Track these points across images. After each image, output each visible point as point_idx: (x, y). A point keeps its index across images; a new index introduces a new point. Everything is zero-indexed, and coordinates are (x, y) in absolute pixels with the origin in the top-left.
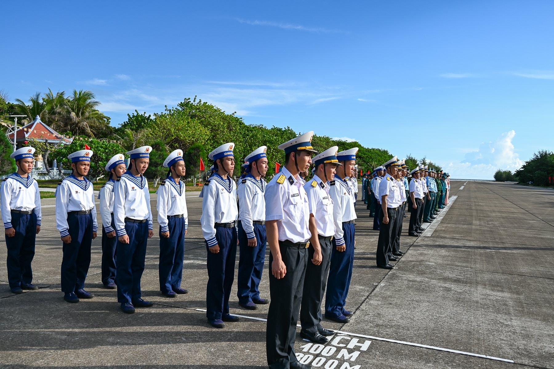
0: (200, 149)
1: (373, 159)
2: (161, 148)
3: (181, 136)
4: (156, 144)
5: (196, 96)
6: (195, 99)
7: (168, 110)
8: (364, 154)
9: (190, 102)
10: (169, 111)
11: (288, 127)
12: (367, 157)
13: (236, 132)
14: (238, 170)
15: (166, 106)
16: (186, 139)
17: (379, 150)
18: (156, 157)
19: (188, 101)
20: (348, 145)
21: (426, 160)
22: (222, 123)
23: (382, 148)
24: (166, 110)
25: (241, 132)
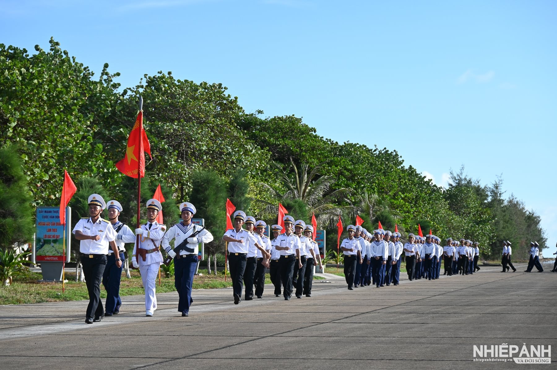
11: (54, 44)
12: (341, 173)
20: (264, 129)
21: (502, 189)
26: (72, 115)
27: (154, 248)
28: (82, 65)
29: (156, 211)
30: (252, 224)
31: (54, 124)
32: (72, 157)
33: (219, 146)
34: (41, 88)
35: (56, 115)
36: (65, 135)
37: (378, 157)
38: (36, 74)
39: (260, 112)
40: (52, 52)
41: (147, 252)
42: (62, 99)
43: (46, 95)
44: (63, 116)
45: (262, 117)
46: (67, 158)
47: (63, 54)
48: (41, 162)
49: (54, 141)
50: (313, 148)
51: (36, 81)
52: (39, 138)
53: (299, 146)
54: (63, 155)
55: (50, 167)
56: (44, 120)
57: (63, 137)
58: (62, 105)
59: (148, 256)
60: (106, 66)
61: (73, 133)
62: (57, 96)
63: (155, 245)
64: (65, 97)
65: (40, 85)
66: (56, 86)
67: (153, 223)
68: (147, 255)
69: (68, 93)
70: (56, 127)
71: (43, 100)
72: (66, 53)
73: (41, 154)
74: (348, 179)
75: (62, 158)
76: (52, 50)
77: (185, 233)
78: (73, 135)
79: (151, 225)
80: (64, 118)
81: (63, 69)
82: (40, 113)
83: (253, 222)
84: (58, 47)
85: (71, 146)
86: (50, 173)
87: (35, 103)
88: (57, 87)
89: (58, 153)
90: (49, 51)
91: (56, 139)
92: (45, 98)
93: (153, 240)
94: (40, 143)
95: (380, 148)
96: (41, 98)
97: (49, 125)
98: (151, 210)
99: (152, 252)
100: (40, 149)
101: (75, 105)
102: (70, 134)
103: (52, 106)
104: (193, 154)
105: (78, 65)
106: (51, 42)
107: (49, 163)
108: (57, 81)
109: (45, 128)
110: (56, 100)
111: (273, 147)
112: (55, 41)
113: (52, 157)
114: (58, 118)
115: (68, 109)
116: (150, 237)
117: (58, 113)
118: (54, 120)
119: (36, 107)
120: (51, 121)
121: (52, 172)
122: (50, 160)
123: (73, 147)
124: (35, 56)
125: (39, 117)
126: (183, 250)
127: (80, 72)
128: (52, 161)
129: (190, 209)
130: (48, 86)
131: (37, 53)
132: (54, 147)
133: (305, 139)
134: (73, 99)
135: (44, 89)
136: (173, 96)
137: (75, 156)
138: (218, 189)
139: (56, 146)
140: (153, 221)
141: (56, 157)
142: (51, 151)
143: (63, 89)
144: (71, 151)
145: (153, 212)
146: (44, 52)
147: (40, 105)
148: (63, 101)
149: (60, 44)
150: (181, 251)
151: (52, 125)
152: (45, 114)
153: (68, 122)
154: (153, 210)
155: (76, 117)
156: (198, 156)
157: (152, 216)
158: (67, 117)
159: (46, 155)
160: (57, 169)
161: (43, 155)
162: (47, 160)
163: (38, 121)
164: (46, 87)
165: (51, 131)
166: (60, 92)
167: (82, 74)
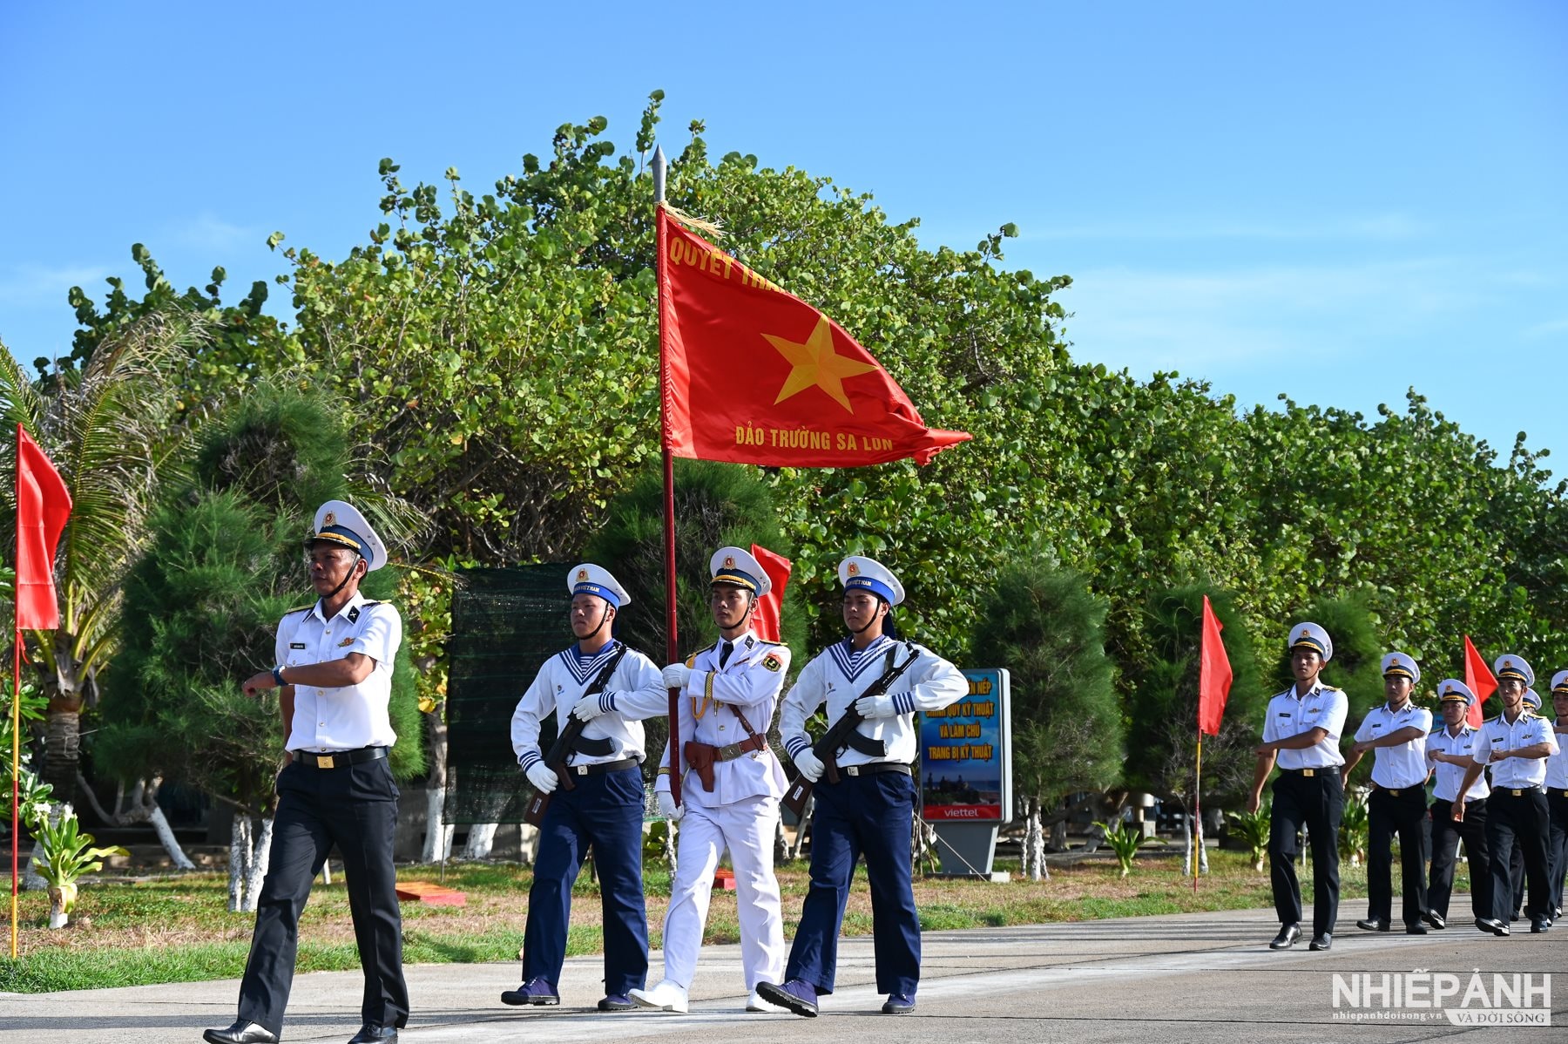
0: (729, 504)
2: (303, 470)
3: (535, 423)
4: (248, 430)
5: (659, 96)
6: (648, 121)
7: (406, 204)
9: (608, 149)
10: (411, 212)
11: (1416, 400)
13: (1028, 396)
14: (1098, 727)
15: (386, 167)
16: (577, 453)
18: (255, 569)
19: (591, 140)
22: (899, 321)
24: (386, 205)
25: (1070, 401)
26: (1462, 531)
27: (745, 736)
28: (1472, 438)
29: (742, 593)
30: (1406, 680)
31: (1429, 551)
32: (1467, 615)
34: (1401, 483)
35: (1431, 534)
36: (1452, 571)
38: (1389, 456)
40: (1413, 417)
41: (716, 754)
42: (1442, 501)
43: (1411, 497)
44: (1445, 536)
46: (1457, 618)
47: (1434, 419)
48: (1406, 627)
49: (1430, 586)
51: (1389, 469)
52: (1400, 581)
54: (1448, 611)
55: (1425, 635)
56: (1409, 545)
57: (1447, 576)
58: (1443, 514)
59: (722, 770)
61: (1466, 567)
62: (1432, 497)
63: (747, 728)
64: (1449, 498)
65: (1397, 478)
66: (1429, 479)
67: (735, 642)
68: (717, 767)
69: (1453, 489)
70: (1432, 558)
71: (1404, 507)
72: (1439, 416)
73: (1406, 611)
75: (1447, 618)
76: (1412, 411)
77: (852, 681)
78: (1467, 571)
79: (728, 649)
80: (1447, 540)
81: (1441, 444)
82: (1400, 530)
83: (1406, 673)
84: (1423, 406)
85: (1464, 594)
86: (1425, 648)
87: (1389, 513)
88: (1432, 480)
89: (1440, 608)
90: (1407, 414)
91: (1434, 582)
92: (1409, 502)
93: (736, 710)
94: (1403, 589)
96: (1400, 502)
97: (1419, 554)
98: (724, 591)
99: (737, 755)
100: (1403, 600)
101: (1469, 512)
102: (1461, 570)
103: (1424, 516)
105: (1466, 438)
106: (1409, 396)
107: (1423, 627)
108: (1432, 469)
109: (1411, 561)
110: (1431, 504)
112: (1418, 394)
113: (1427, 617)
114: (1437, 540)
115: (1454, 523)
116: (716, 696)
117: (1434, 530)
118: (1429, 543)
119: (1392, 520)
120: (1423, 546)
121: (1430, 646)
122: (1425, 622)
123: (1468, 595)
124: (1378, 425)
125: (1399, 539)
126: (846, 748)
127: (1470, 451)
128: (1429, 625)
129: (869, 584)
130: (1413, 478)
131: (1383, 419)
132: (1431, 598)
134: (1464, 501)
135: (1407, 484)
137: (1473, 613)
139: (1435, 594)
140: (735, 632)
141: (1436, 618)
142: (1425, 604)
143: (1443, 483)
144: (1465, 604)
145: (732, 599)
146: (1397, 417)
147: (1400, 517)
148: (1445, 507)
149: (1428, 399)
150: (840, 750)
151: (1424, 553)
152: (1410, 534)
153: (1454, 546)
154: (728, 590)
155: (1470, 538)
157: (728, 615)
158: (1452, 537)
159: (1416, 613)
160: (1439, 639)
161: (1411, 612)
162: (1416, 622)
163: (1396, 546)
164: (1410, 480)
165: (1423, 566)
166: (1439, 489)
167: (1473, 457)
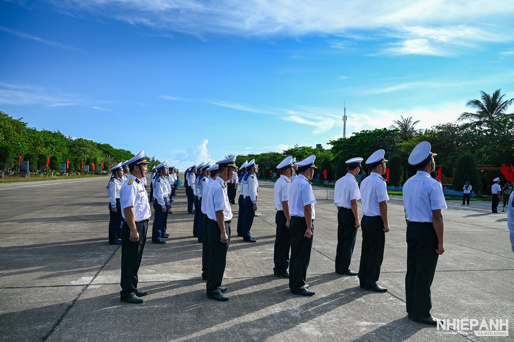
1: (121, 157)
8: (115, 153)
12: (118, 155)
17: (124, 150)
20: (102, 146)
21: (155, 158)
23: (126, 149)
33: (92, 152)
37: (126, 152)
39: (101, 143)
45: (101, 144)
50: (112, 150)
53: (109, 150)
60: (70, 136)
72: (61, 133)
74: (119, 157)
95: (127, 150)
104: (87, 153)
111: (103, 150)
133: (110, 148)
136: (83, 142)
138: (92, 160)
156: (88, 153)
